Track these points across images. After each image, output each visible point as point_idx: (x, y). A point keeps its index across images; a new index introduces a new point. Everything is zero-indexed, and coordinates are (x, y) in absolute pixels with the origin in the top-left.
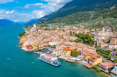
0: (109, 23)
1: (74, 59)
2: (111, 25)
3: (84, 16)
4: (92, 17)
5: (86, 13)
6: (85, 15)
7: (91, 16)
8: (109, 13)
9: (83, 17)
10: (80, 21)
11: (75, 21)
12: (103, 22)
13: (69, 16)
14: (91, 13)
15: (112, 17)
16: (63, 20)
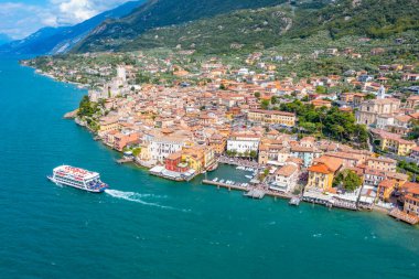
0: (359, 56)
1: (351, 197)
2: (367, 65)
3: (260, 26)
4: (287, 28)
5: (269, 14)
6: (266, 23)
7: (284, 25)
8: (347, 18)
9: (258, 29)
10: (249, 44)
11: (230, 42)
12: (335, 50)
13: (204, 23)
14: (286, 16)
15: (360, 34)
16: (183, 38)
